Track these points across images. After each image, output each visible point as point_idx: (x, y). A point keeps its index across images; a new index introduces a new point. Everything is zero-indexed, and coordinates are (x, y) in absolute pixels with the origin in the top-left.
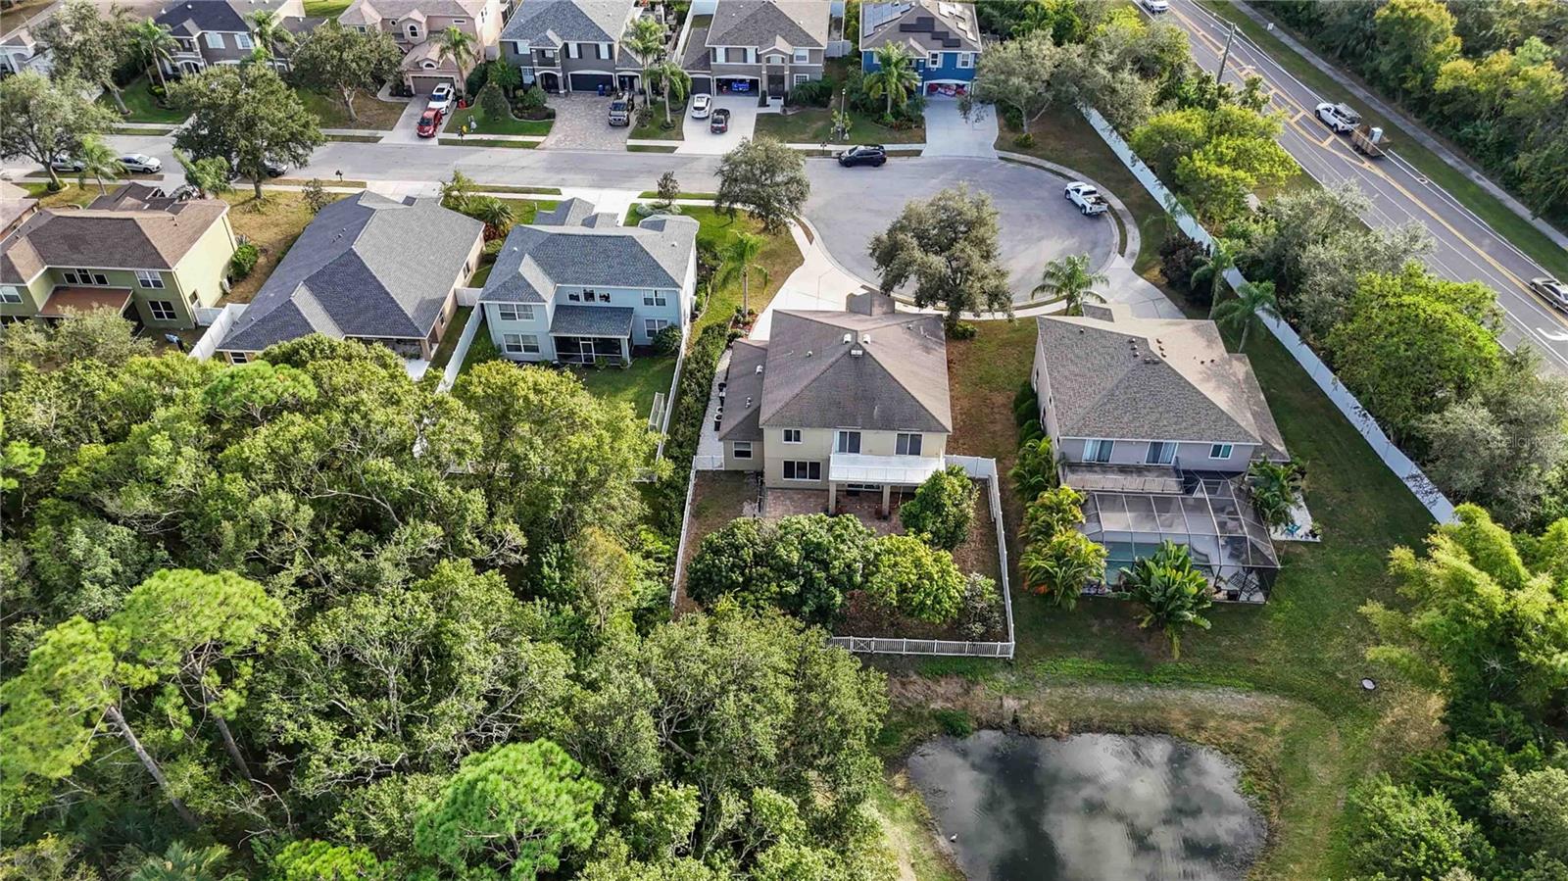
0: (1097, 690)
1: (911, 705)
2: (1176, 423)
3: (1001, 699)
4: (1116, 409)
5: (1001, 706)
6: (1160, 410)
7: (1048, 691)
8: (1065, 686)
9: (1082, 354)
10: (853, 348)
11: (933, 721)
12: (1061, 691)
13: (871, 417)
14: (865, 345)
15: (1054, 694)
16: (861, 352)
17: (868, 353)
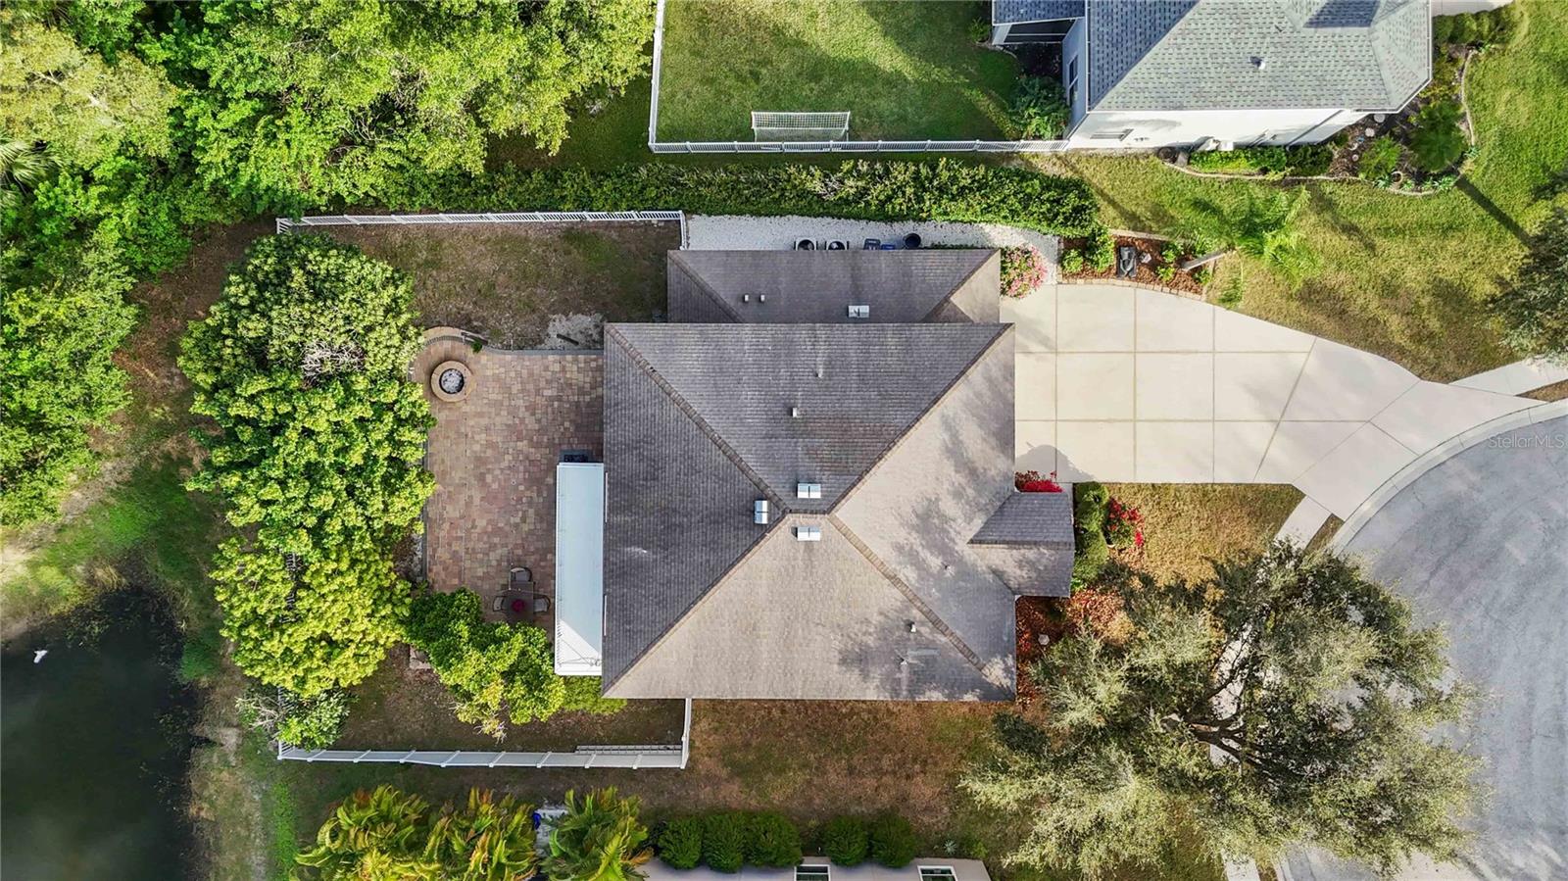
0: (262, 869)
3: (237, 727)
5: (229, 725)
7: (256, 797)
8: (264, 822)
10: (775, 504)
11: (205, 623)
12: (257, 816)
13: (628, 542)
14: (782, 531)
15: (252, 806)
16: (765, 521)
17: (763, 536)
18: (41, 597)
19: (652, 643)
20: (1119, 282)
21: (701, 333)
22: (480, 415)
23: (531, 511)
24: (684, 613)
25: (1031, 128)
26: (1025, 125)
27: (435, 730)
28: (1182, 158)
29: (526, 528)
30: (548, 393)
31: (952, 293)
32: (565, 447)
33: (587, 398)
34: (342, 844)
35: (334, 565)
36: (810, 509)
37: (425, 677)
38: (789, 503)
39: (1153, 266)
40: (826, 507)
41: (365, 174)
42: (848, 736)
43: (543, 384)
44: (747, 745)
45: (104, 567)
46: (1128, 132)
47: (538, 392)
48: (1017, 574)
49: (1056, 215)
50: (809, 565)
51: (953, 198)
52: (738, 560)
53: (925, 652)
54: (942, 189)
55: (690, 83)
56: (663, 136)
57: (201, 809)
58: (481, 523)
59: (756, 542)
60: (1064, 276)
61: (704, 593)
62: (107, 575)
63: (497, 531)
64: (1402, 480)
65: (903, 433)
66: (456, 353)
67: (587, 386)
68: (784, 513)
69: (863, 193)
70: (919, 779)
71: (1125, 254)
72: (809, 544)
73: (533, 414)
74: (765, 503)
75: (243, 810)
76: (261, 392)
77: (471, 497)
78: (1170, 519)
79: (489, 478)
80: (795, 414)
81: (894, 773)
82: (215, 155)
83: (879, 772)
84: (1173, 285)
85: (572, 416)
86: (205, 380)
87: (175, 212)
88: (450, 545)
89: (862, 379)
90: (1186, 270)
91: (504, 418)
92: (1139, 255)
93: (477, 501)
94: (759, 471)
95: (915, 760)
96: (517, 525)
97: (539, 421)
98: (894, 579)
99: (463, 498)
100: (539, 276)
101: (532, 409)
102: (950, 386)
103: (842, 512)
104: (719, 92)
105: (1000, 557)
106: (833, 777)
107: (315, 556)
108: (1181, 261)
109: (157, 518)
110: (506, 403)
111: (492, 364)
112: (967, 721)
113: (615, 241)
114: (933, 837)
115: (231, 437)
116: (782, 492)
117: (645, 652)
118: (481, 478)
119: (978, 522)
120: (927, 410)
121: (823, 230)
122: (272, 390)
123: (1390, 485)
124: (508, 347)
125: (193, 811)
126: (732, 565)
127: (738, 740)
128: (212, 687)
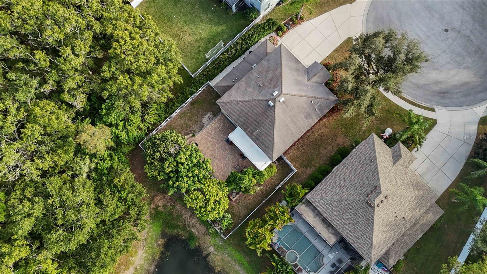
0: (239, 268)
1: (187, 224)
2: (350, 231)
3: (211, 246)
4: (336, 207)
5: (209, 247)
6: (351, 222)
7: (226, 256)
8: (232, 259)
9: (358, 171)
10: (272, 100)
11: (188, 233)
12: (230, 259)
13: (253, 132)
14: (277, 103)
15: (227, 258)
16: (273, 104)
17: (275, 107)
18: (153, 257)
19: (273, 144)
20: (290, 30)
21: (233, 89)
22: (205, 147)
23: (229, 155)
24: (274, 133)
25: (253, 17)
26: (252, 18)
27: (248, 210)
28: (281, 3)
29: (230, 159)
30: (213, 133)
31: (266, 51)
32: (224, 139)
33: (221, 128)
34: (252, 234)
35: (207, 184)
36: (278, 96)
37: (237, 201)
38: (274, 98)
39: (293, 23)
40: (281, 92)
41: (151, 119)
42: (319, 143)
43: (211, 132)
44: (303, 161)
45: (159, 241)
46: (269, 5)
47: (211, 134)
48: (320, 80)
49: (270, 27)
50: (286, 106)
51: (252, 37)
52: (274, 115)
53: (318, 104)
54: (249, 38)
55: (189, 61)
56: (193, 73)
57: (218, 269)
58: (222, 165)
59: (275, 109)
60: (280, 37)
61: (274, 127)
62: (161, 242)
63: (226, 164)
64: (365, 21)
65: (281, 73)
66: (191, 141)
67: (219, 126)
68: (275, 100)
69: (236, 50)
70: (338, 139)
71: (287, 25)
72: (283, 102)
73: (214, 139)
74: (270, 101)
75: (226, 261)
76: (169, 164)
77: (216, 163)
78: (335, 59)
79: (216, 156)
80: (261, 85)
81: (333, 142)
82: (123, 135)
83: (330, 144)
84: (299, 23)
85: (221, 133)
86: (156, 173)
87: (123, 153)
88: (220, 174)
89: (266, 71)
90: (299, 19)
91: (209, 144)
92: (289, 24)
93: (218, 162)
94: (264, 98)
95: (334, 137)
96: (228, 160)
97: (216, 139)
98: (302, 96)
99: (215, 164)
100: (193, 115)
101: (212, 138)
102: (281, 60)
103: (284, 91)
104: (196, 59)
105: (315, 79)
106: (323, 152)
107: (202, 186)
108: (297, 18)
109: (161, 221)
110: (207, 141)
111: (199, 137)
112: (336, 122)
113: (201, 98)
114: (350, 146)
115: (170, 178)
116: (271, 97)
117: (273, 147)
118: (215, 158)
119: (306, 77)
120: (281, 66)
121: (234, 64)
122: (170, 163)
123: (363, 23)
124: (199, 131)
125: (217, 271)
126: (274, 117)
127: (301, 161)
128: (200, 244)
